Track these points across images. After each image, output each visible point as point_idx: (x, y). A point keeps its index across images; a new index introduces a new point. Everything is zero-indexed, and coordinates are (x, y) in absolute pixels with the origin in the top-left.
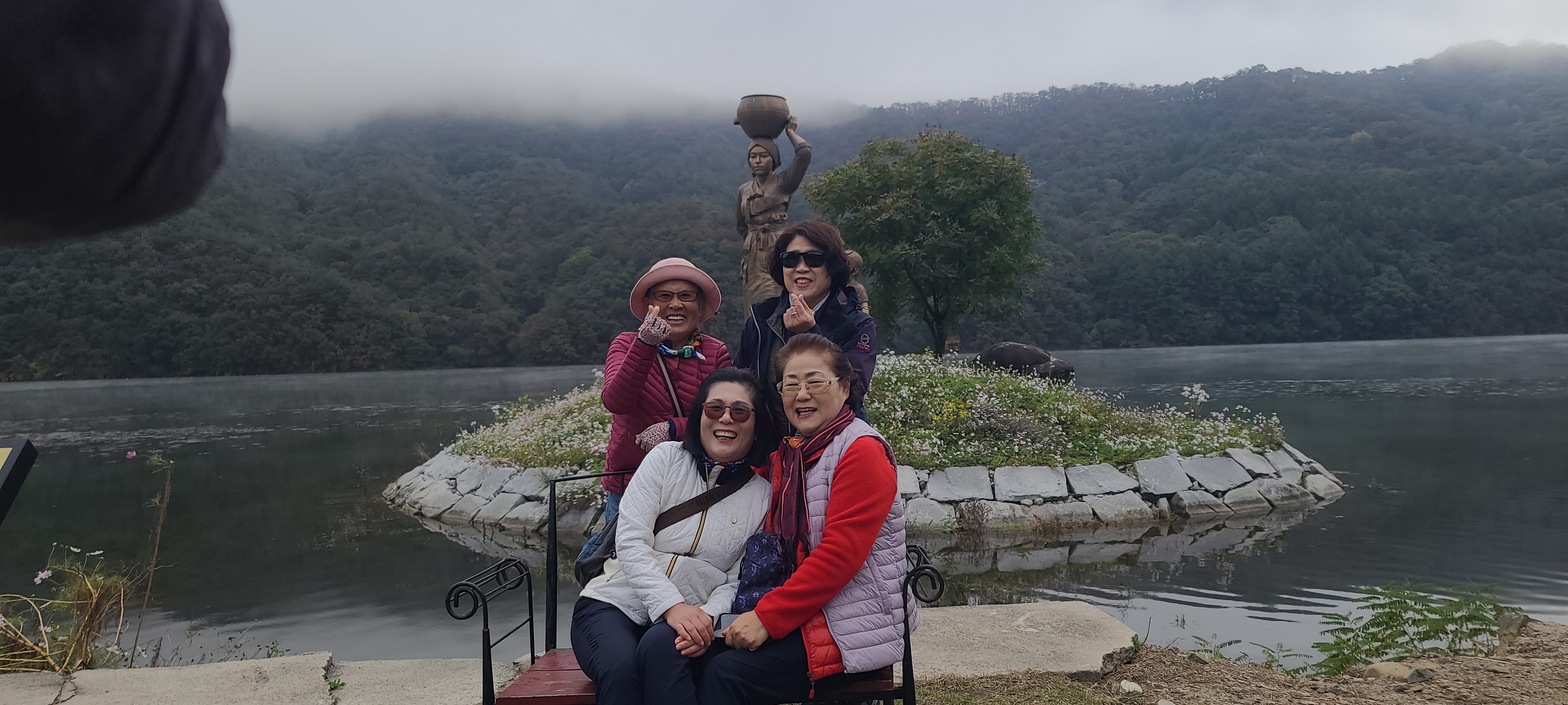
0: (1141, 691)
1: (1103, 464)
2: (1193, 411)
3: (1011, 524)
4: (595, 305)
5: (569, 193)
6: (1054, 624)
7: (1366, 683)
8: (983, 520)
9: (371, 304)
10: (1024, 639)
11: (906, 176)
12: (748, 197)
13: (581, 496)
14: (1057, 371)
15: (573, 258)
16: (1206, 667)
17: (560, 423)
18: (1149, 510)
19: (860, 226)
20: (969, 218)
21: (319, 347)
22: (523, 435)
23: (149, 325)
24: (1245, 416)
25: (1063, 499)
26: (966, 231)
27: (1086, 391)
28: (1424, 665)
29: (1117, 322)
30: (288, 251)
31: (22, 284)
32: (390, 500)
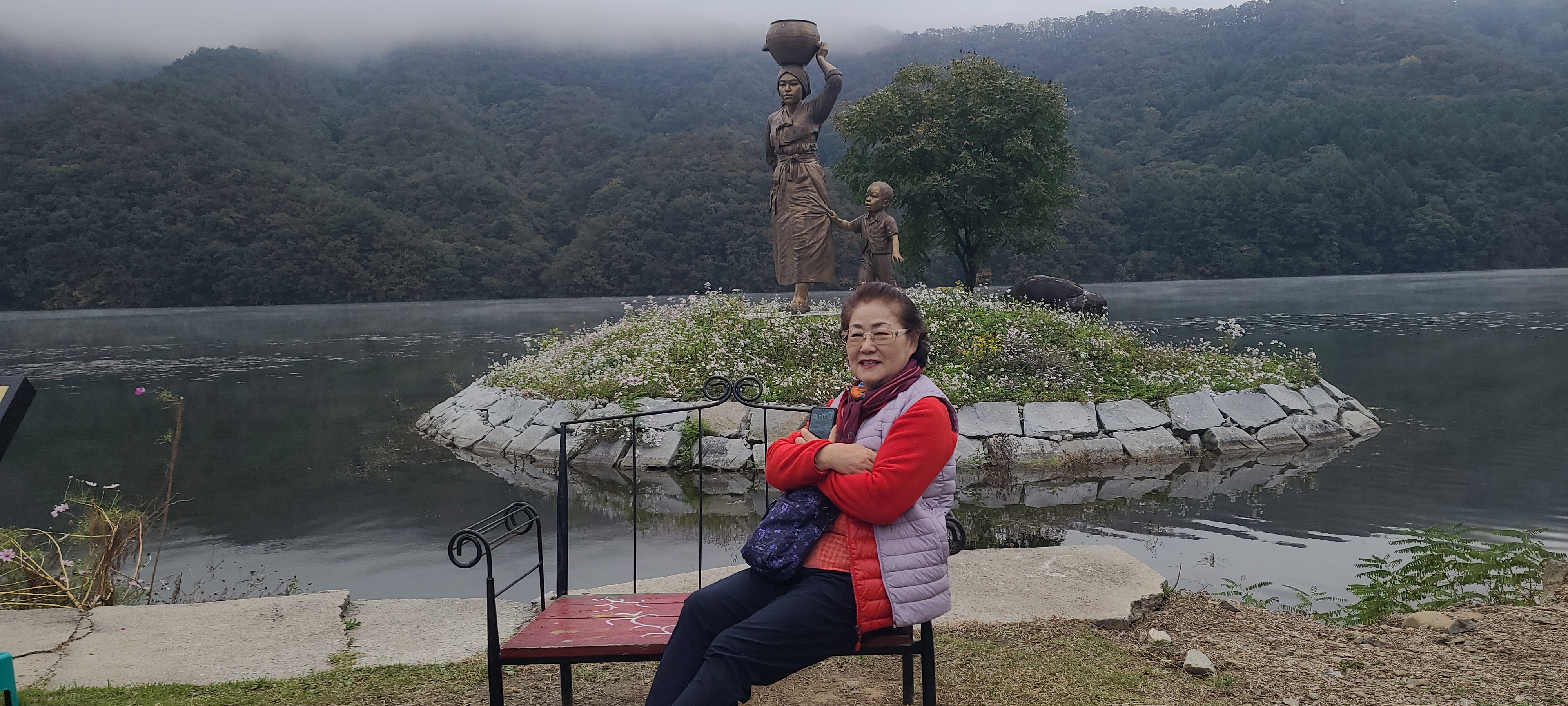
0: (1170, 640)
1: (1134, 399)
2: (1226, 345)
3: (1040, 460)
4: (626, 236)
5: (600, 122)
6: (1081, 569)
7: (1405, 634)
8: (1011, 455)
9: (405, 234)
10: (1049, 584)
11: (938, 104)
12: (778, 126)
13: (610, 428)
14: (1090, 305)
15: (605, 189)
16: (1238, 616)
17: (590, 355)
18: (1180, 446)
19: (891, 156)
20: (1003, 147)
21: (355, 277)
22: (553, 367)
23: (188, 254)
24: (1281, 351)
25: (1093, 435)
26: (999, 161)
27: (1119, 325)
28: (1465, 614)
29: (1152, 254)
30: (322, 180)
31: (64, 212)
32: (423, 431)
